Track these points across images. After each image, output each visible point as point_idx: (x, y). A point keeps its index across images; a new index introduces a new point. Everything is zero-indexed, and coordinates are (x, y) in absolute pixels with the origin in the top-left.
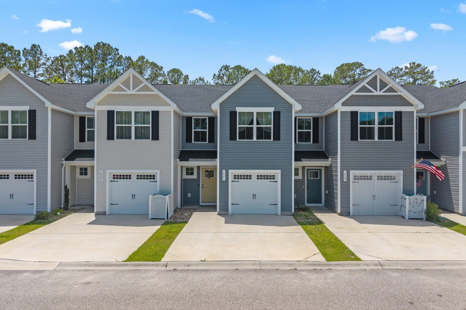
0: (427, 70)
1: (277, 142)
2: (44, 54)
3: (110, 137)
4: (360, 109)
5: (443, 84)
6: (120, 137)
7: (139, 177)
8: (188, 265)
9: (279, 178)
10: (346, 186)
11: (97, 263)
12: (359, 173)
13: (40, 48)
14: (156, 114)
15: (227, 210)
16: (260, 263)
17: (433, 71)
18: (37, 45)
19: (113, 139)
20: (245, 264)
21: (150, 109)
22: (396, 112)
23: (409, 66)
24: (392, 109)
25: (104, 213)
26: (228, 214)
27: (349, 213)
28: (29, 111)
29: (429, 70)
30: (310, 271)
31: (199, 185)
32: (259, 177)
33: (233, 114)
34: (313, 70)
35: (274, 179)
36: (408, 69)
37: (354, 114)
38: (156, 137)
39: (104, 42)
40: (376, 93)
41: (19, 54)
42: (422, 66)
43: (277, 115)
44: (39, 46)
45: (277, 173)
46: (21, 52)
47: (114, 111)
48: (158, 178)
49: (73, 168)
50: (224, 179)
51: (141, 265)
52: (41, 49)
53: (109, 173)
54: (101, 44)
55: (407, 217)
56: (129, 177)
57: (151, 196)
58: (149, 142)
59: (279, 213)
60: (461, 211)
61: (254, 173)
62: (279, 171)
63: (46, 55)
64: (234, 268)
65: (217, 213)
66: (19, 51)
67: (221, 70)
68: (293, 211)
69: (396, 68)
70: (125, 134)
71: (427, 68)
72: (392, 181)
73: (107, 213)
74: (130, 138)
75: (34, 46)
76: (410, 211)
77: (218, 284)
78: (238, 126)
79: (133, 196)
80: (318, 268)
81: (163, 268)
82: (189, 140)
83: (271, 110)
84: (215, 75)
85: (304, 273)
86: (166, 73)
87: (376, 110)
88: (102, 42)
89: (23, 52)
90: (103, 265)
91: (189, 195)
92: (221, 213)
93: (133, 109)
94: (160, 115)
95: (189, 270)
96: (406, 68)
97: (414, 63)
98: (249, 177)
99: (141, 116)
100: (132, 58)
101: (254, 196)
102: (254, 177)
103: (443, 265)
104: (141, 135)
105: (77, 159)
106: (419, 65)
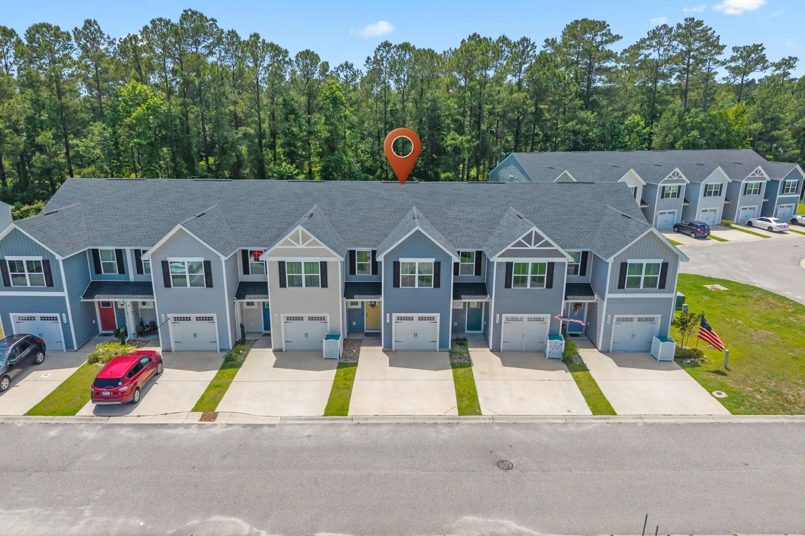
0: (709, 32)
1: (437, 289)
2: (105, 37)
3: (283, 285)
4: (515, 260)
5: (737, 52)
6: (292, 284)
7: (310, 319)
8: (367, 419)
9: (438, 319)
10: (498, 327)
11: (306, 418)
12: (510, 315)
13: (97, 25)
14: (324, 265)
15: (391, 347)
16: (414, 417)
17: (719, 36)
18: (93, 20)
19: (285, 286)
20: (403, 418)
21: (318, 260)
22: (549, 263)
23: (683, 23)
24: (546, 260)
25: (281, 350)
26: (391, 351)
27: (500, 349)
28: (204, 262)
29: (714, 32)
30: (444, 424)
31: (363, 314)
32: (420, 319)
33: (396, 265)
34: (524, 39)
35: (434, 320)
36: (682, 28)
37: (509, 265)
38: (325, 285)
39: (193, 9)
40: (530, 248)
41: (69, 39)
42: (703, 27)
43: (437, 265)
44: (95, 22)
45: (437, 316)
46: (72, 34)
47: (284, 262)
48: (328, 319)
49: (241, 304)
50: (388, 321)
51: (335, 419)
52: (99, 27)
53: (283, 316)
54: (190, 13)
55: (547, 357)
56: (301, 319)
57: (324, 341)
58: (319, 289)
59: (438, 350)
60: (600, 349)
61: (416, 315)
62: (439, 314)
63: (109, 37)
64: (397, 421)
65: (381, 348)
66: (68, 34)
67: (378, 49)
68: (450, 348)
69: (662, 27)
70: (296, 282)
71: (710, 29)
72: (541, 322)
73: (284, 350)
74: (301, 285)
75: (89, 23)
76: (550, 352)
77: (387, 437)
78: (401, 275)
79: (306, 335)
80: (451, 421)
81: (350, 422)
82: (352, 272)
83: (432, 260)
84: (369, 58)
85: (440, 427)
86: (294, 59)
87: (530, 261)
88: (190, 10)
89: (74, 33)
90: (310, 419)
91: (354, 323)
92: (386, 349)
93: (303, 260)
94: (328, 265)
95: (367, 424)
96: (679, 26)
97: (692, 19)
98: (411, 319)
99: (310, 266)
100: (239, 34)
101: (415, 335)
102: (416, 319)
103: (534, 419)
104: (311, 282)
105: (247, 296)
106: (700, 23)
